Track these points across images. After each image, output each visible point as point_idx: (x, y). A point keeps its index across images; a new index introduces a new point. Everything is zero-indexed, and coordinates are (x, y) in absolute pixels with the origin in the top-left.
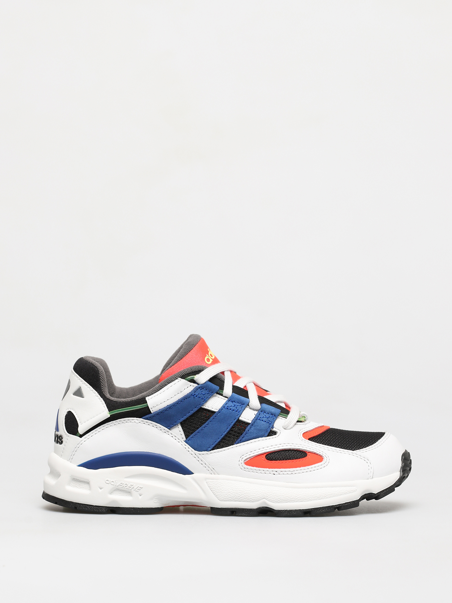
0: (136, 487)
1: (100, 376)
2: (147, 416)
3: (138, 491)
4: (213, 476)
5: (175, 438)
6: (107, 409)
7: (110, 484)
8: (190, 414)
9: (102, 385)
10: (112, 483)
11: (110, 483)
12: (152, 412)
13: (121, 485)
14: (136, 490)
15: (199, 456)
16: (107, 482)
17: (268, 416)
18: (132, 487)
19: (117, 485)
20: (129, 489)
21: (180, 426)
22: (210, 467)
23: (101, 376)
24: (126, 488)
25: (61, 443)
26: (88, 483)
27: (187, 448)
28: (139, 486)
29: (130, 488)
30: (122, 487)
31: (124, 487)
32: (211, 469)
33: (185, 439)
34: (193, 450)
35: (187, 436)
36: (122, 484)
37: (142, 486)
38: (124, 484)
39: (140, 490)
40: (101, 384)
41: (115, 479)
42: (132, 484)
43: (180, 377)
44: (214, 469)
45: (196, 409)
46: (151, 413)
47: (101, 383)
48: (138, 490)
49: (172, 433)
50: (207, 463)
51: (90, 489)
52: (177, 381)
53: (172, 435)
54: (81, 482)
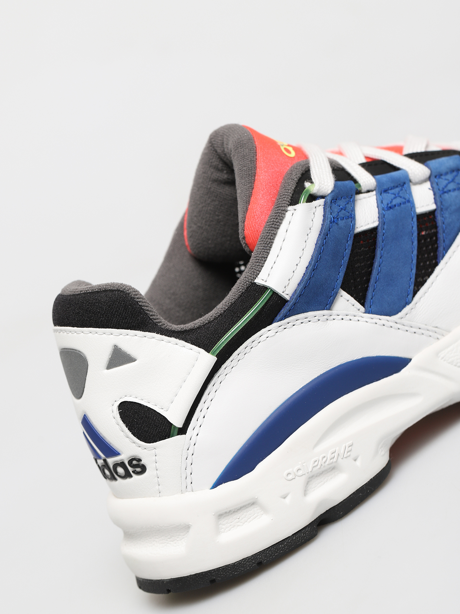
0: (342, 451)
1: (137, 302)
2: (283, 311)
3: (349, 456)
4: (444, 341)
5: (348, 317)
6: (202, 351)
7: (297, 478)
8: (346, 259)
9: (152, 315)
10: (300, 473)
11: (296, 475)
12: (288, 298)
13: (317, 465)
14: (344, 457)
15: (403, 321)
16: (290, 477)
17: (450, 177)
18: (336, 454)
19: (310, 470)
20: (332, 463)
21: (343, 293)
22: (430, 328)
23: (139, 300)
24: (328, 464)
25: (143, 469)
26: (253, 503)
27: (378, 321)
28: (344, 445)
29: (335, 460)
30: (320, 468)
31: (323, 465)
32: (432, 331)
33: (362, 309)
34: (387, 318)
35: (361, 300)
36: (317, 462)
37: (350, 443)
38: (320, 459)
39: (350, 451)
40: (147, 314)
41: (300, 463)
42: (333, 450)
43: (289, 205)
44: (436, 327)
45: (350, 243)
46: (287, 301)
47: (148, 312)
48: (349, 453)
49: (339, 313)
50: (421, 326)
51: (265, 510)
52: (288, 215)
53: (340, 317)
54: (237, 511)
